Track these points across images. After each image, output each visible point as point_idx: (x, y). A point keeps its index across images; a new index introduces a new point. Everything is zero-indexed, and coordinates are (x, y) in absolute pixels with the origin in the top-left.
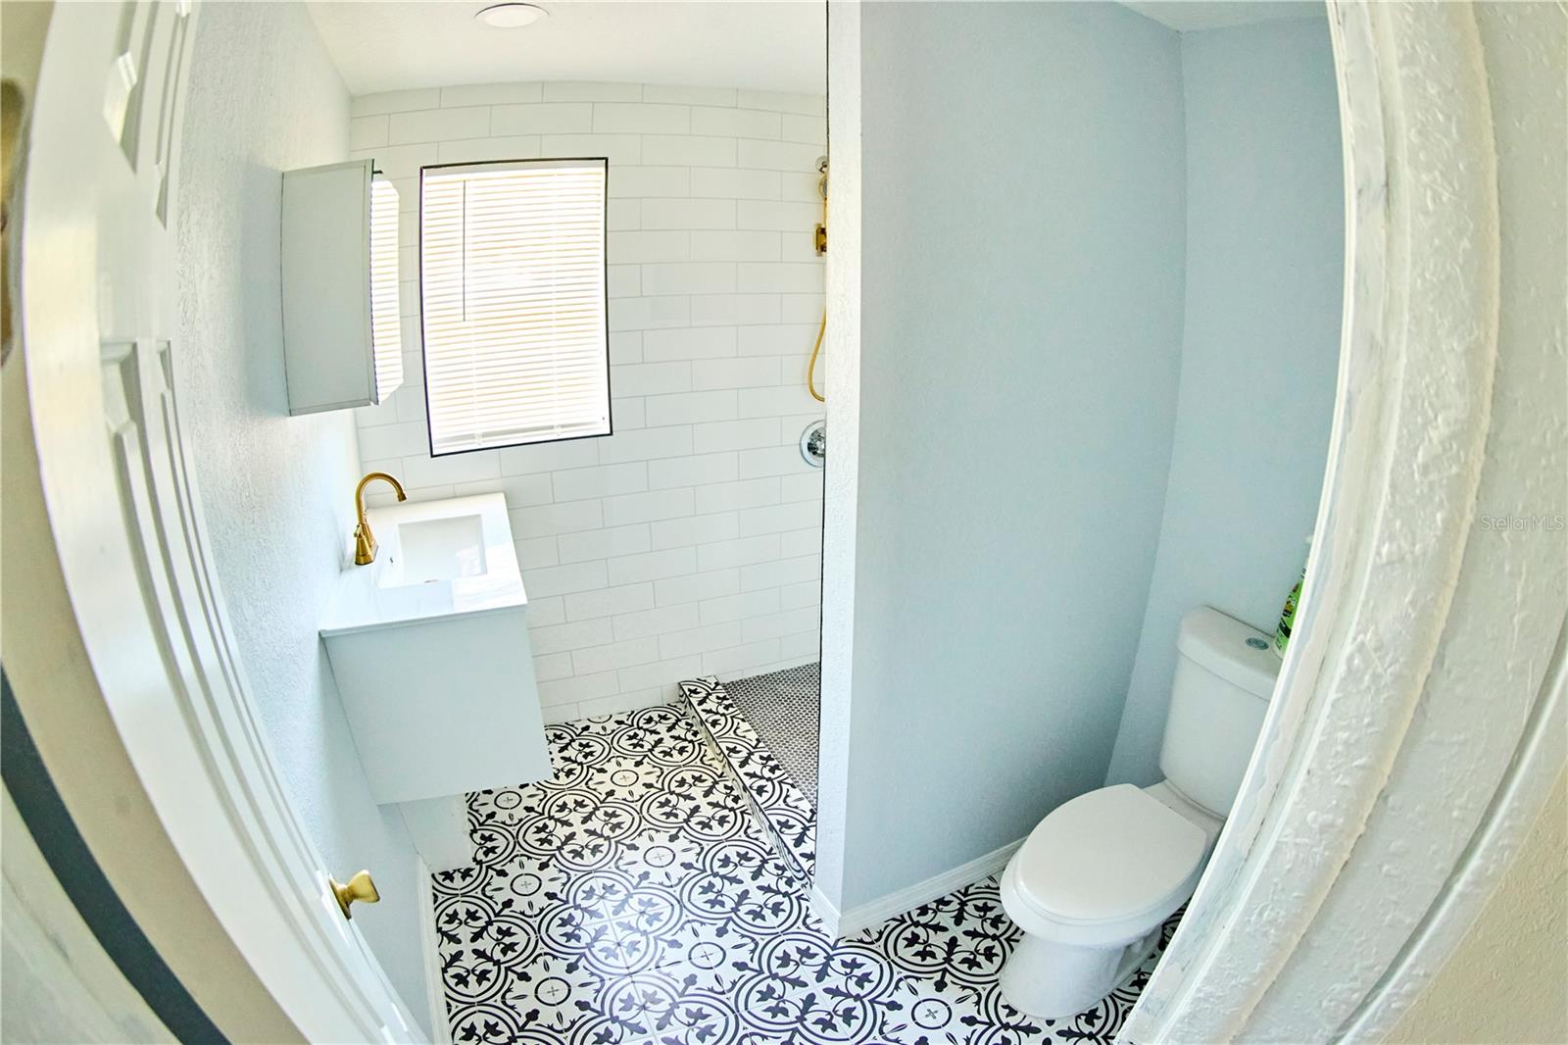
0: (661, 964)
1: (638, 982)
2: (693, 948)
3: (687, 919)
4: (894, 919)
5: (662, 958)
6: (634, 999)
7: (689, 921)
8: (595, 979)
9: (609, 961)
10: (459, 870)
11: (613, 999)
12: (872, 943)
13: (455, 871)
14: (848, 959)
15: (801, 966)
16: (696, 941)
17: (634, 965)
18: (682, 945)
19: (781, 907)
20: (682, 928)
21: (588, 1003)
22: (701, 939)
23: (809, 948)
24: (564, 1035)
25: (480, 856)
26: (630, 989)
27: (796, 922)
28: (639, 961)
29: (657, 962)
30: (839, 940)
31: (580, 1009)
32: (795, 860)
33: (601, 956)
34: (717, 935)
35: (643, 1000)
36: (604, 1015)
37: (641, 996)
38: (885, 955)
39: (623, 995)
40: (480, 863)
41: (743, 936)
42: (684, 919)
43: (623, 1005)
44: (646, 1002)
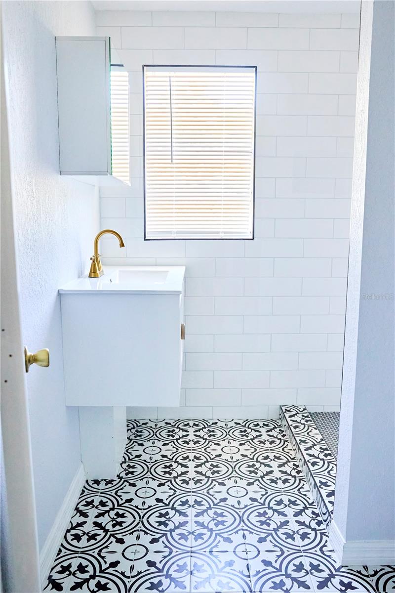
0: (214, 550)
1: (194, 557)
2: (239, 545)
3: (242, 528)
4: (389, 566)
5: (216, 546)
6: (187, 566)
7: (242, 529)
8: (167, 550)
9: (181, 541)
10: (105, 480)
11: (173, 563)
12: (367, 576)
13: (102, 480)
14: (346, 581)
15: (309, 575)
16: (243, 541)
17: (196, 546)
18: (232, 542)
19: (308, 536)
20: (237, 532)
21: (155, 563)
22: (246, 541)
23: (319, 565)
24: (129, 580)
25: (123, 475)
26: (188, 560)
27: (315, 547)
28: (200, 545)
29: (212, 548)
30: (342, 567)
31: (148, 565)
32: (325, 504)
33: (177, 538)
34: (258, 541)
35: (193, 568)
36: (163, 572)
37: (192, 565)
38: (375, 587)
39: (181, 563)
40: (121, 478)
41: (275, 546)
42: (240, 527)
43: (178, 568)
44: (194, 570)
